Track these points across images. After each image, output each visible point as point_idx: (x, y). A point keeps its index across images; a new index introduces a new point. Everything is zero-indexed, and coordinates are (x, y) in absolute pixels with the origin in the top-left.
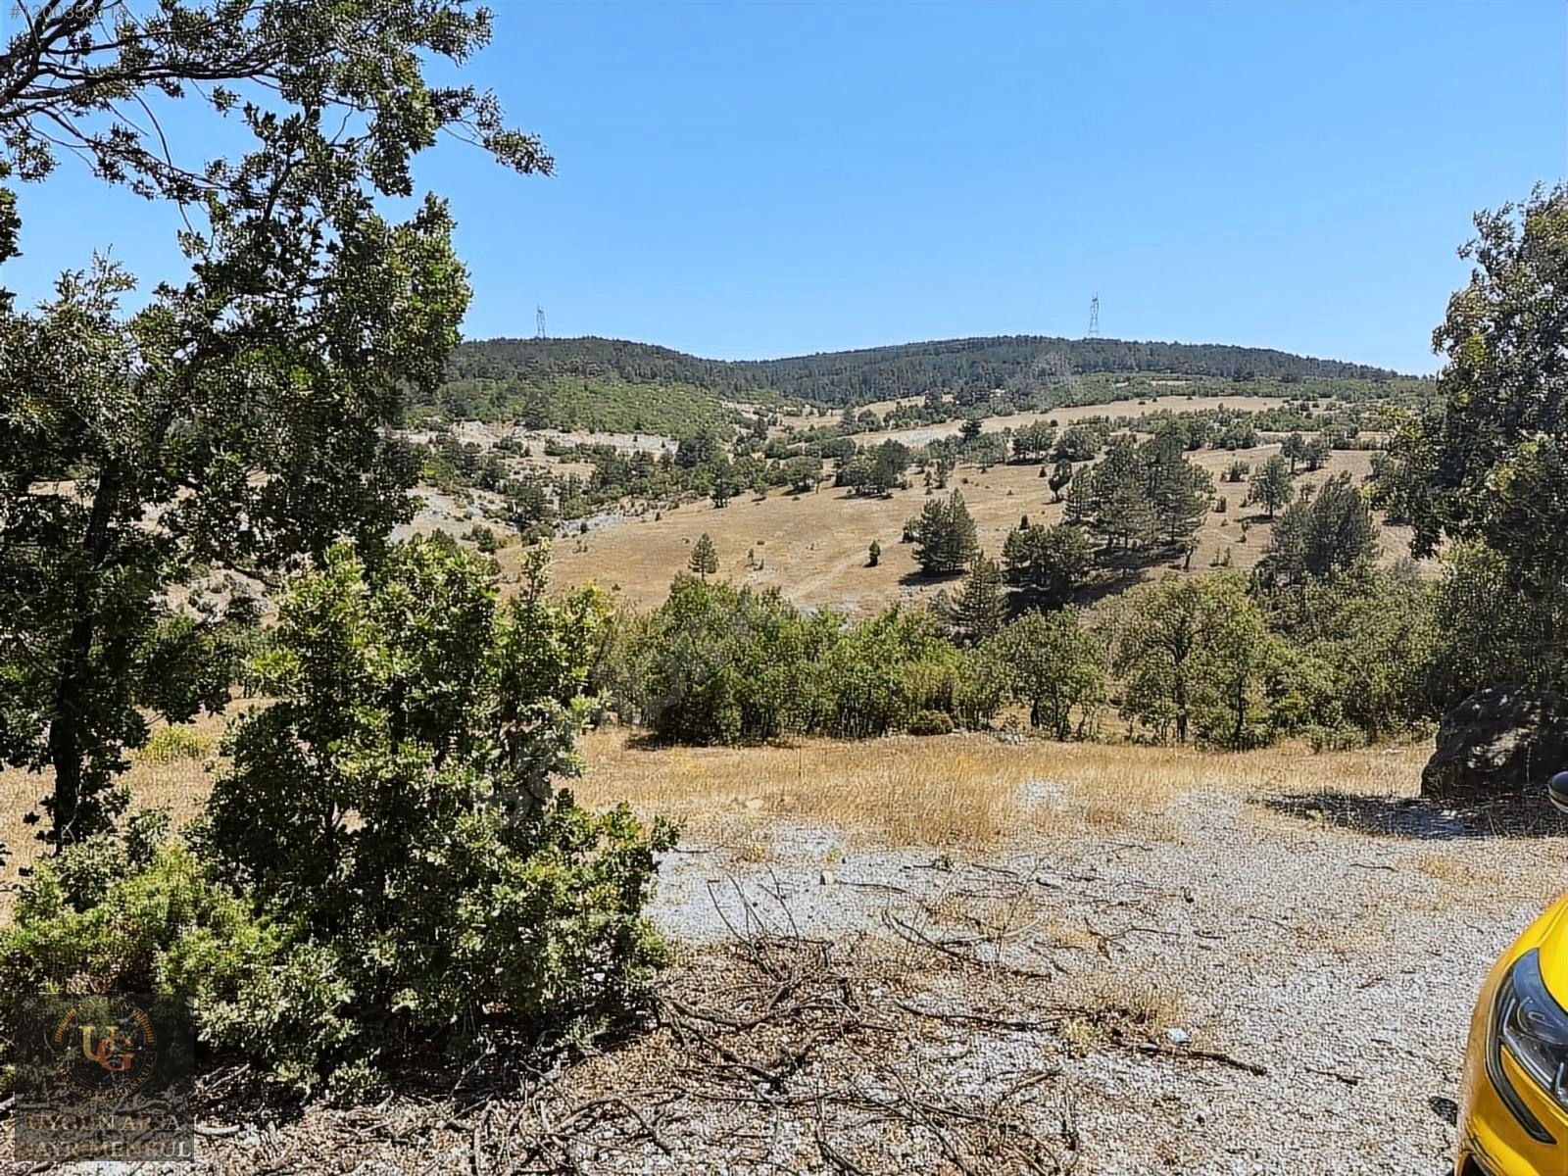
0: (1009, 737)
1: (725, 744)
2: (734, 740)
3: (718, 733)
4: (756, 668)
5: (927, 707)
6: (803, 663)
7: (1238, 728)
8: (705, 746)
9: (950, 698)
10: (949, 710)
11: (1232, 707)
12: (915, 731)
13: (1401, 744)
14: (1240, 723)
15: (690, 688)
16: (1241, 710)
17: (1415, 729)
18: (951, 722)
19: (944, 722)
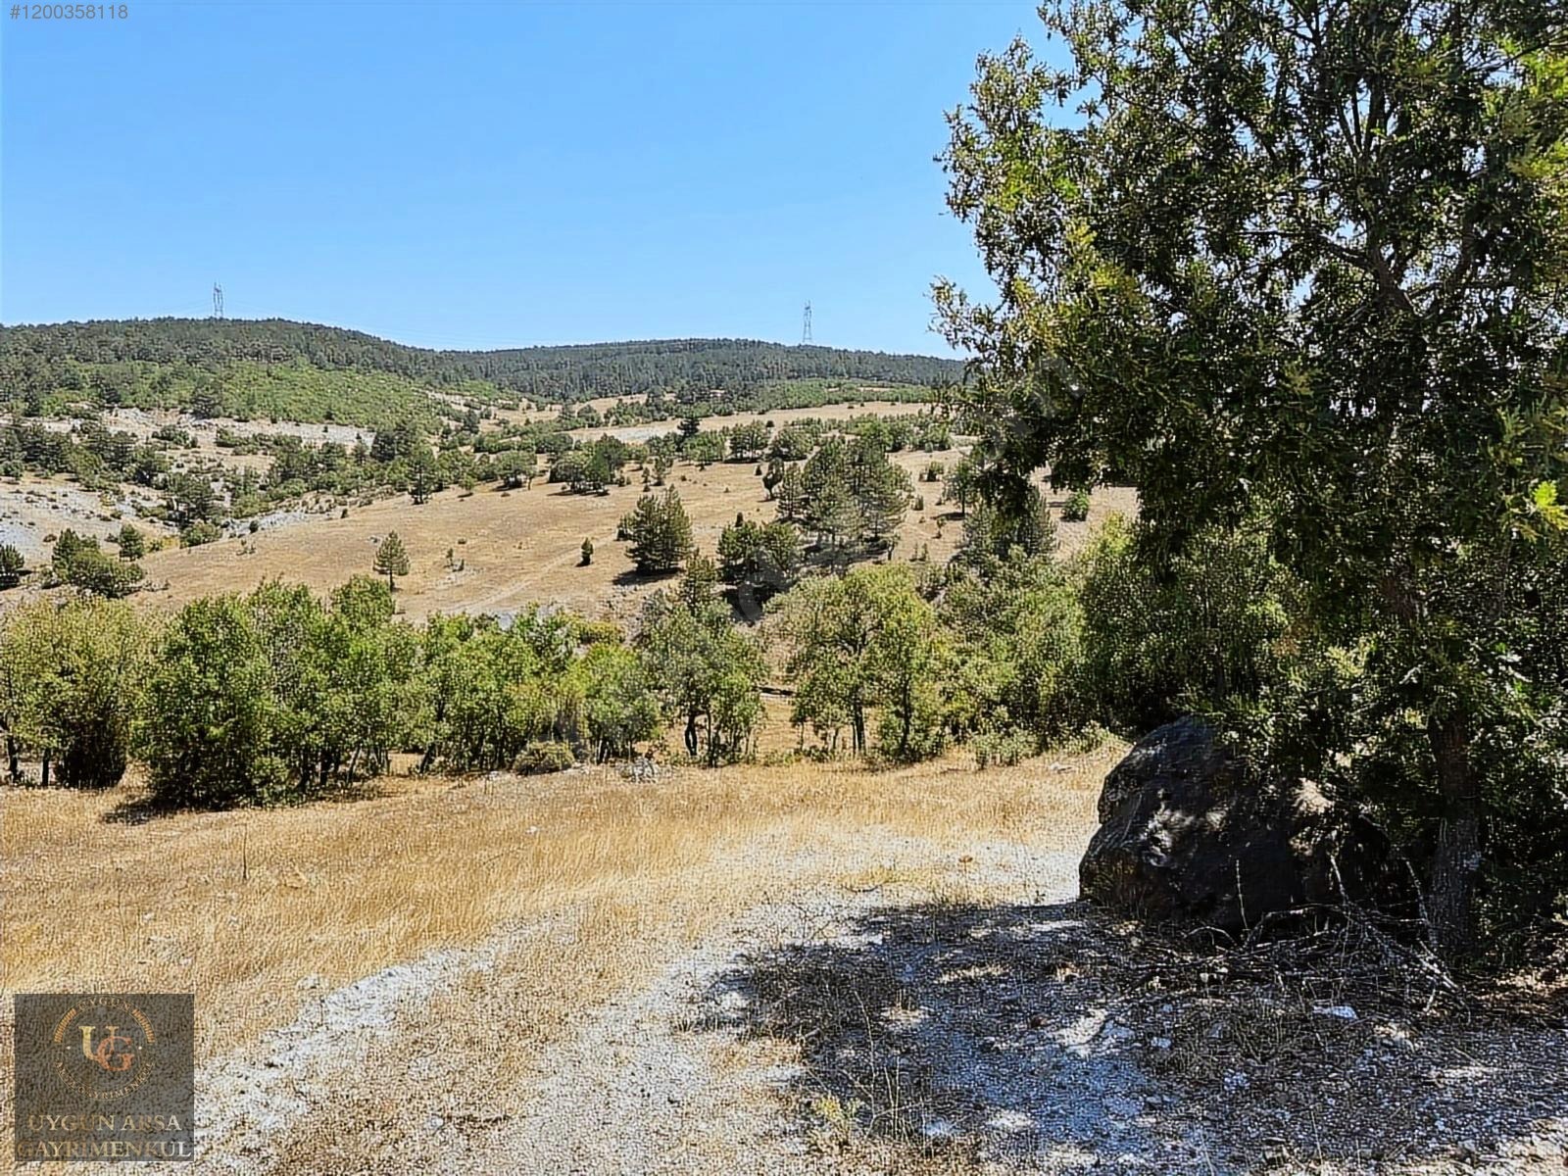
0: (638, 771)
1: (259, 804)
2: (276, 797)
3: (249, 791)
4: (313, 697)
5: (543, 735)
6: (386, 685)
7: (904, 739)
8: (226, 808)
9: (575, 722)
10: (573, 737)
11: (897, 714)
12: (526, 771)
13: (1070, 754)
14: (906, 732)
15: (202, 732)
16: (907, 719)
17: (1084, 737)
18: (570, 754)
19: (560, 755)
